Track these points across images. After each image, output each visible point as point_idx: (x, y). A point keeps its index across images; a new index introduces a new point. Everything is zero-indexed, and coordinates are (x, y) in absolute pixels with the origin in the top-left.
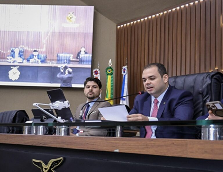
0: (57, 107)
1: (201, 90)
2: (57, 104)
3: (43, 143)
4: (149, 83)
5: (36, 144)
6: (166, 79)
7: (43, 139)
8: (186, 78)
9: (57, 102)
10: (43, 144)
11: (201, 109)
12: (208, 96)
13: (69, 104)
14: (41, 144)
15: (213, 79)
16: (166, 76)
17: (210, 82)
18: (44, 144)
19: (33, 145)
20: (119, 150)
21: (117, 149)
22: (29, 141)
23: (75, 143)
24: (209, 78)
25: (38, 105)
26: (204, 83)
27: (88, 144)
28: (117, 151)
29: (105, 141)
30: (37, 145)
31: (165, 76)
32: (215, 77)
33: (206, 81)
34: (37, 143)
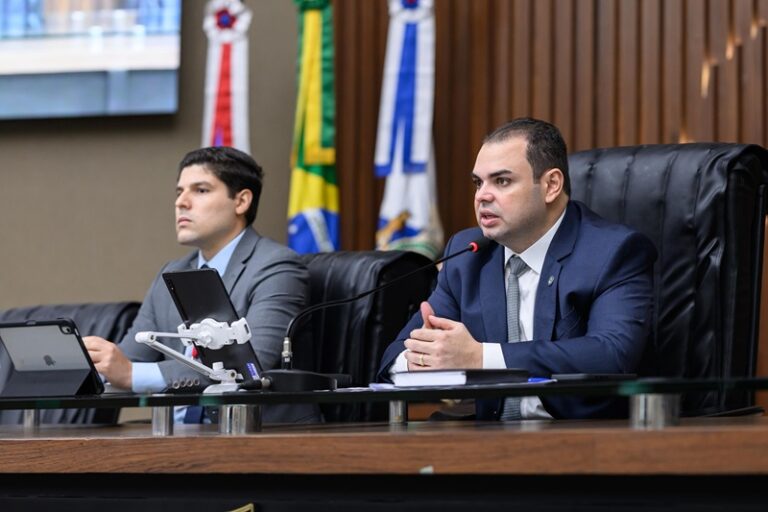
0: (209, 341)
1: (689, 216)
2: (205, 330)
3: (188, 462)
4: (487, 197)
5: (163, 467)
6: (555, 188)
7: (187, 450)
8: (633, 161)
9: (206, 324)
10: (188, 465)
11: (690, 291)
12: (715, 241)
13: (248, 332)
14: (181, 465)
15: (733, 176)
16: (556, 178)
17: (723, 189)
18: (194, 466)
19: (151, 471)
20: (435, 468)
21: (426, 466)
22: (134, 459)
23: (300, 456)
24: (721, 170)
25: (155, 338)
26: (702, 189)
27: (343, 456)
28: (428, 470)
29: (393, 446)
30: (165, 471)
31: (552, 175)
32: (738, 166)
33: (709, 186)
34: (165, 464)
